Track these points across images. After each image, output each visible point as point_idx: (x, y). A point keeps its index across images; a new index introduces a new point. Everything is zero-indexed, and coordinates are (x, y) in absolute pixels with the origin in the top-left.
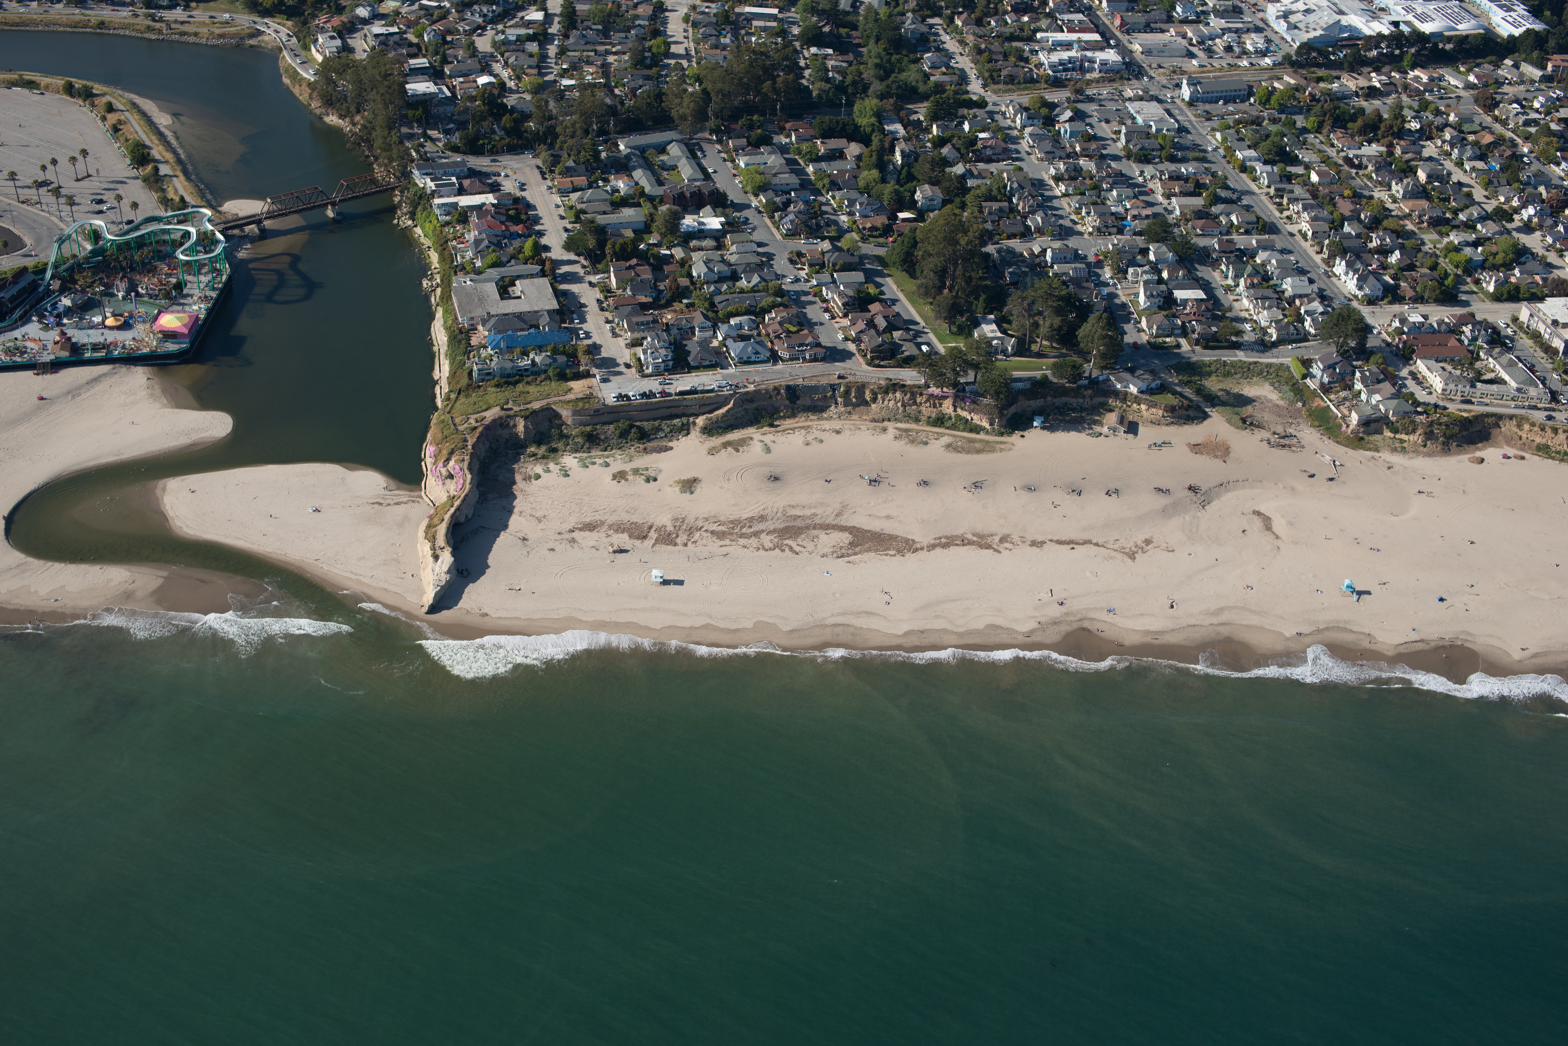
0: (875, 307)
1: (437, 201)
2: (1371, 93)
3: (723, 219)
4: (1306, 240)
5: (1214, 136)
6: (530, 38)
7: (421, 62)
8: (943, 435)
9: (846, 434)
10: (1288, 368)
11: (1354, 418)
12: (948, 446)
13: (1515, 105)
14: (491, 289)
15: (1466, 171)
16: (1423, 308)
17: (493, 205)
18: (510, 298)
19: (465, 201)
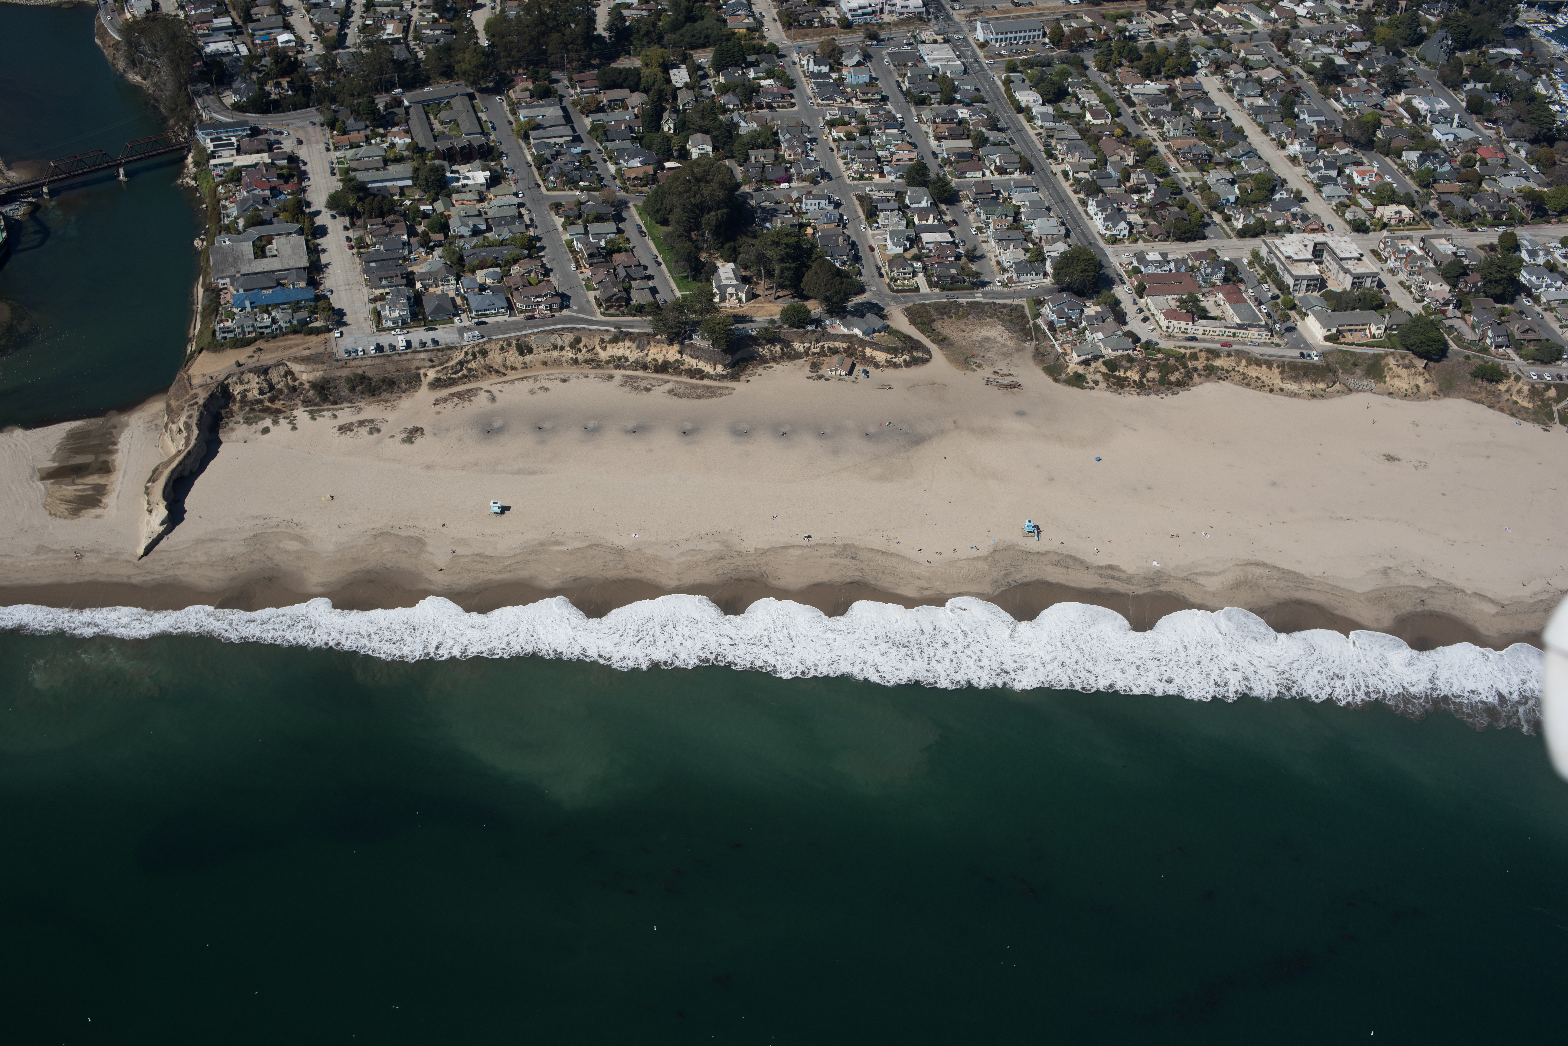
0: (619, 258)
1: (213, 162)
2: (1168, 29)
3: (488, 173)
4: (1067, 179)
5: (1000, 77)
7: (225, 21)
8: (667, 382)
10: (1023, 307)
12: (671, 391)
13: (1308, 40)
14: (247, 248)
18: (267, 257)
19: (241, 161)
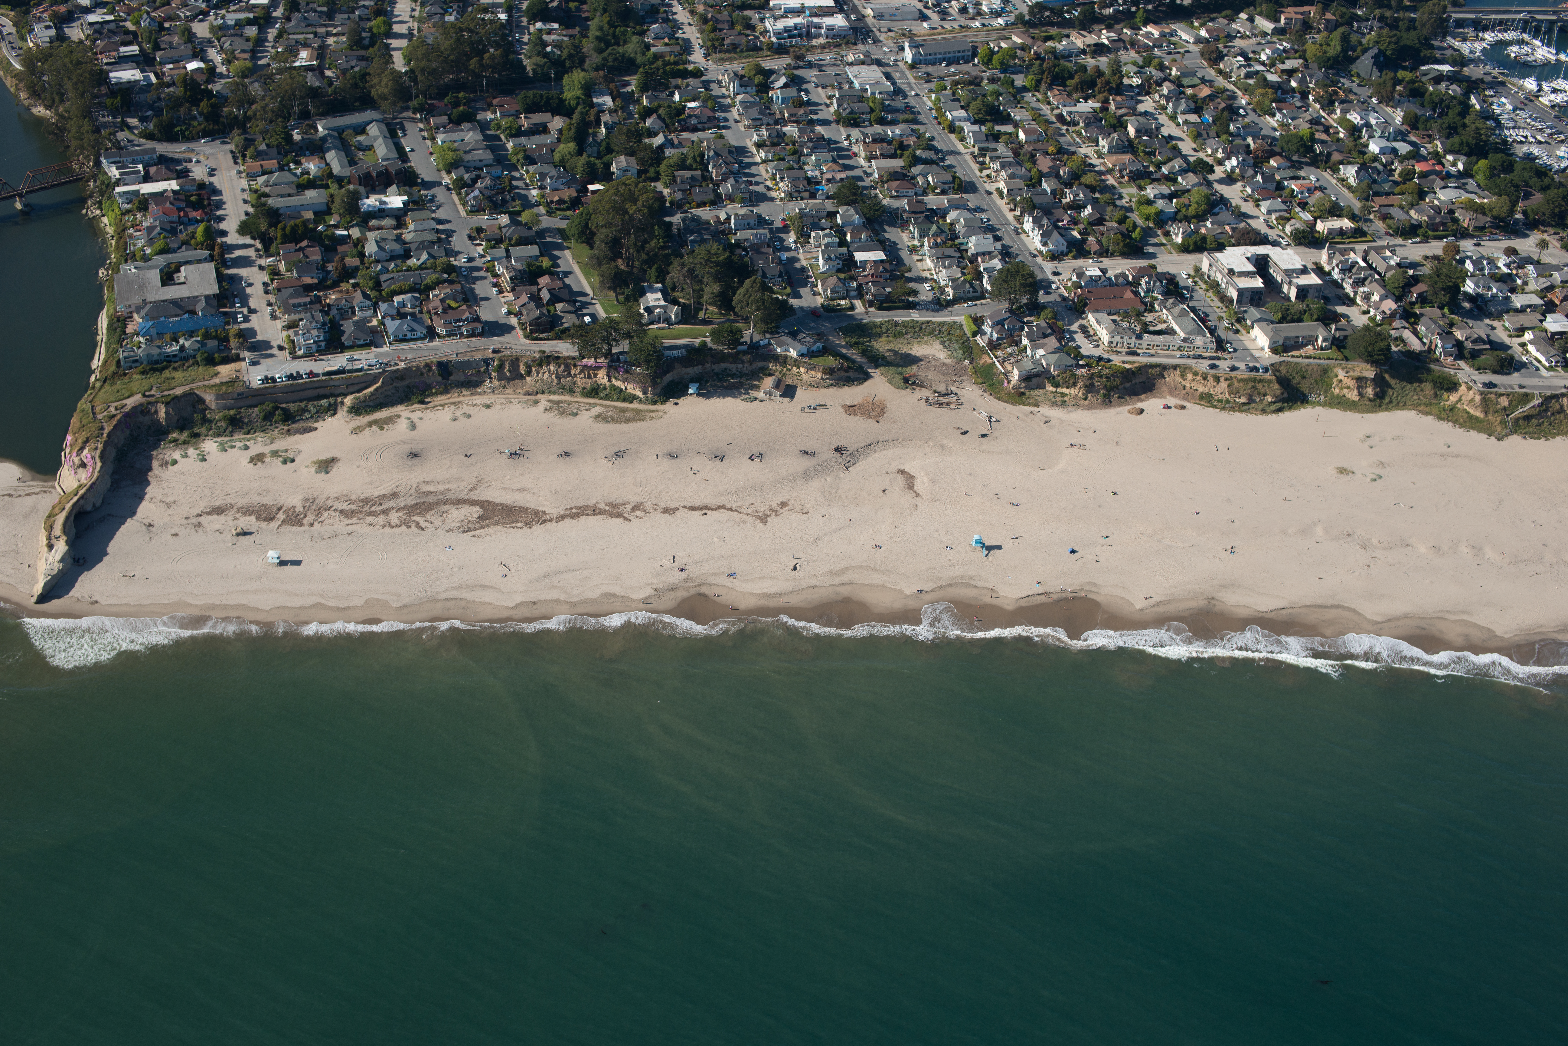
0: (544, 281)
1: (118, 189)
2: (1099, 49)
3: (405, 198)
4: (1002, 198)
5: (929, 98)
6: (250, 22)
7: (134, 49)
8: (595, 405)
9: (497, 407)
10: (961, 326)
11: (1016, 375)
12: (598, 416)
13: (1240, 58)
14: (154, 276)
15: (1178, 125)
16: (1106, 262)
17: (173, 191)
18: (175, 284)
19: (147, 188)
